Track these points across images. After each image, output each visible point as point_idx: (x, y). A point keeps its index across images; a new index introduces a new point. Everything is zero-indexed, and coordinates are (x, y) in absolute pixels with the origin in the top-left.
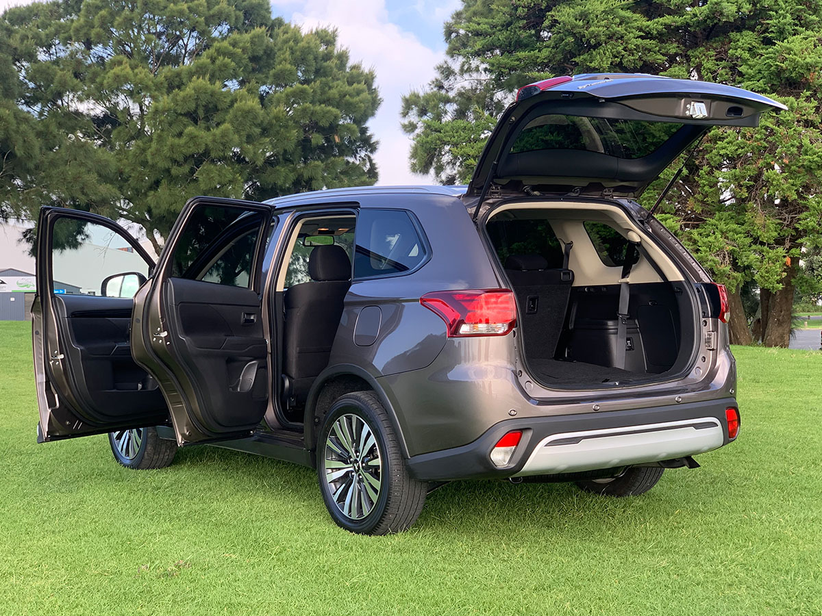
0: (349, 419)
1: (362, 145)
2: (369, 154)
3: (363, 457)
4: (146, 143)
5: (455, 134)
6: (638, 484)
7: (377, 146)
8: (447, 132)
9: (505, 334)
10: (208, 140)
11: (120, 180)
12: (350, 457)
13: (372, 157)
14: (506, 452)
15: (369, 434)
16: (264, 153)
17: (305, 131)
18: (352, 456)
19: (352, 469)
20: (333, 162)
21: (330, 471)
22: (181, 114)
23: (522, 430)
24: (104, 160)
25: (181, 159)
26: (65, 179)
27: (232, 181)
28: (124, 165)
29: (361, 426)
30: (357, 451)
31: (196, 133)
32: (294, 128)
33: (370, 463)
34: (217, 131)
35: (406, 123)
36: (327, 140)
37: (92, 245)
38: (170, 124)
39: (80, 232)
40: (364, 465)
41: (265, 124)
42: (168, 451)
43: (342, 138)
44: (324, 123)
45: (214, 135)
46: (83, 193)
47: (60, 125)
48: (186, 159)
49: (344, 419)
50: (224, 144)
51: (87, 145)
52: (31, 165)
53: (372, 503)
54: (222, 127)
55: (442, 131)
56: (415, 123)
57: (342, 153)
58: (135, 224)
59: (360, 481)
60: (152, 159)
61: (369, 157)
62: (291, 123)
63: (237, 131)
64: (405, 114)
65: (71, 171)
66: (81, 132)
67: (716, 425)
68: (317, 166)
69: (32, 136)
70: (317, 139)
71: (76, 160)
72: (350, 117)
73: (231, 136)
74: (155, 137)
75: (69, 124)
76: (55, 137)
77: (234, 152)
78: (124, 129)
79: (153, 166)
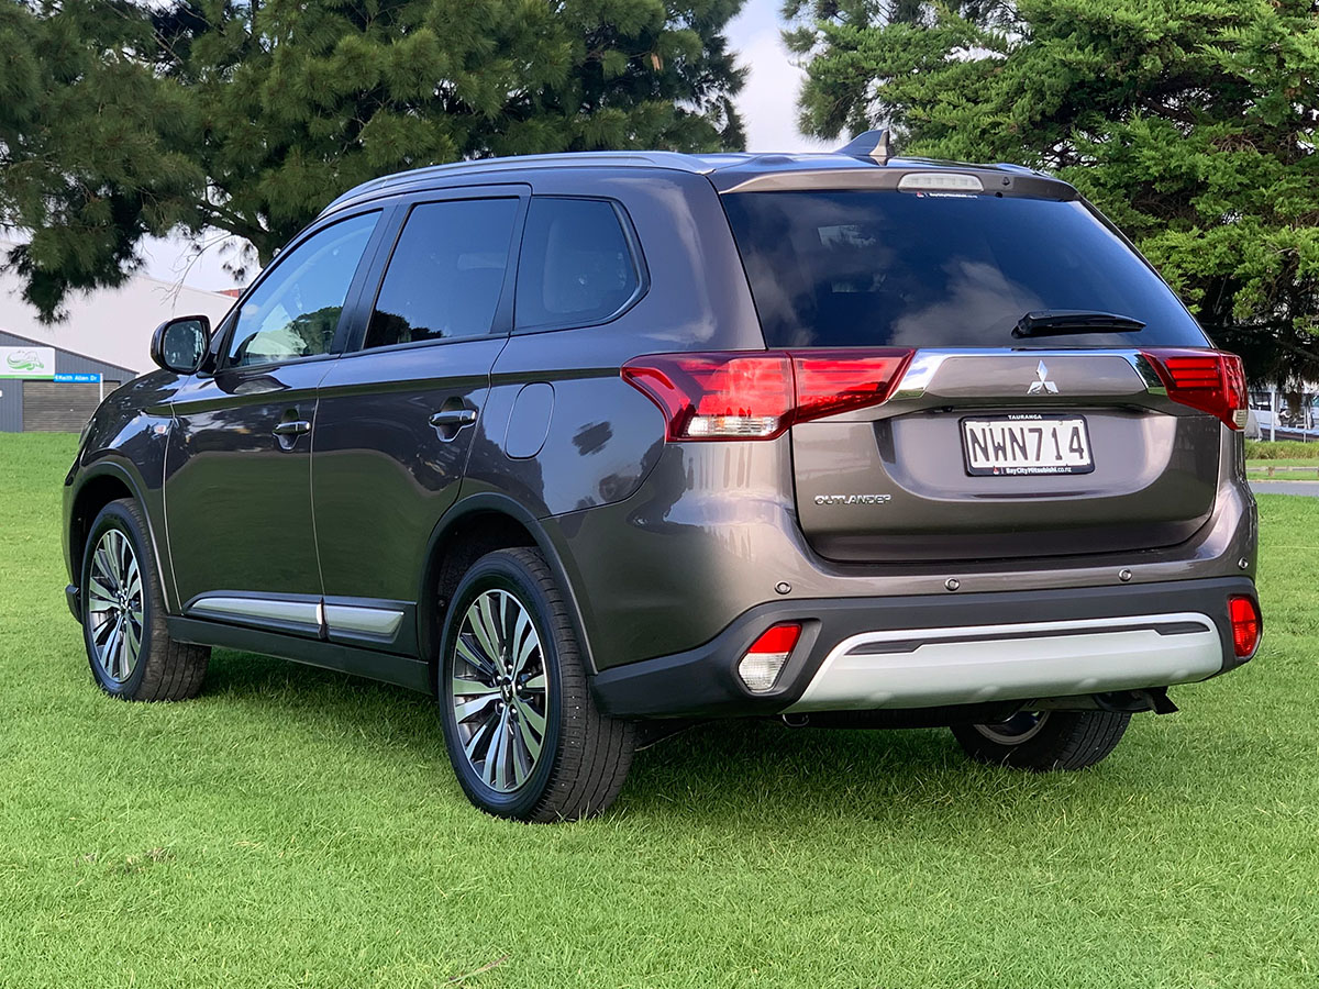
0: (495, 599)
1: (711, 77)
2: (727, 95)
3: (519, 673)
4: (260, 68)
5: (887, 55)
6: (1073, 747)
7: (745, 79)
8: (871, 49)
9: (772, 437)
10: (386, 63)
11: (203, 144)
12: (497, 673)
13: (734, 101)
14: (772, 665)
15: (527, 629)
16: (503, 91)
17: (591, 47)
18: (501, 672)
19: (499, 696)
20: (647, 111)
21: (462, 700)
22: (331, 9)
23: (801, 623)
24: (173, 103)
25: (328, 101)
26: (92, 142)
27: (435, 151)
28: (215, 114)
29: (513, 612)
30: (508, 662)
31: (363, 49)
32: (568, 37)
33: (529, 685)
34: (404, 46)
35: (794, 31)
36: (639, 64)
37: (151, 279)
38: (310, 30)
39: (127, 253)
40: (520, 687)
41: (505, 29)
42: (191, 666)
43: (667, 61)
44: (630, 28)
45: (398, 53)
46: (129, 172)
47: (86, 30)
48: (341, 102)
49: (484, 599)
50: (417, 72)
51: (138, 72)
52: (23, 112)
53: (532, 761)
54: (416, 36)
55: (859, 47)
56: (811, 31)
57: (668, 94)
58: (237, 238)
59: (513, 719)
60: (271, 101)
61: (727, 103)
62: (559, 27)
63: (447, 45)
64: (790, 13)
65: (104, 126)
66: (130, 46)
67: (1204, 628)
68: (614, 120)
69: (26, 53)
70: (615, 62)
71: (115, 102)
72: (685, 16)
73: (433, 56)
74: (277, 56)
75: (107, 27)
76: (75, 54)
77: (444, 90)
78: (214, 39)
79: (272, 117)
